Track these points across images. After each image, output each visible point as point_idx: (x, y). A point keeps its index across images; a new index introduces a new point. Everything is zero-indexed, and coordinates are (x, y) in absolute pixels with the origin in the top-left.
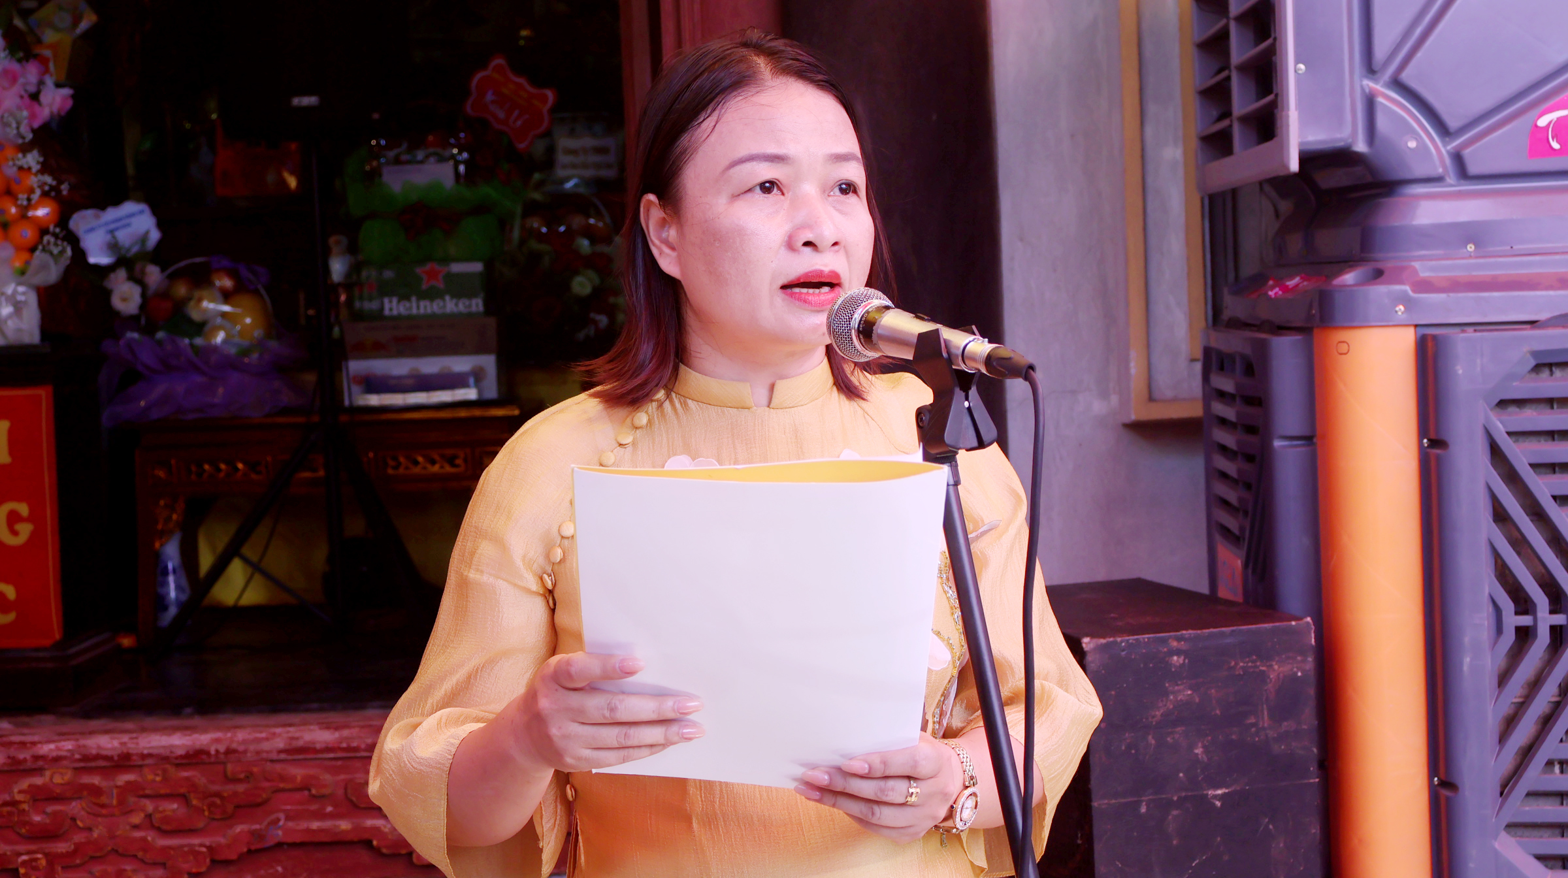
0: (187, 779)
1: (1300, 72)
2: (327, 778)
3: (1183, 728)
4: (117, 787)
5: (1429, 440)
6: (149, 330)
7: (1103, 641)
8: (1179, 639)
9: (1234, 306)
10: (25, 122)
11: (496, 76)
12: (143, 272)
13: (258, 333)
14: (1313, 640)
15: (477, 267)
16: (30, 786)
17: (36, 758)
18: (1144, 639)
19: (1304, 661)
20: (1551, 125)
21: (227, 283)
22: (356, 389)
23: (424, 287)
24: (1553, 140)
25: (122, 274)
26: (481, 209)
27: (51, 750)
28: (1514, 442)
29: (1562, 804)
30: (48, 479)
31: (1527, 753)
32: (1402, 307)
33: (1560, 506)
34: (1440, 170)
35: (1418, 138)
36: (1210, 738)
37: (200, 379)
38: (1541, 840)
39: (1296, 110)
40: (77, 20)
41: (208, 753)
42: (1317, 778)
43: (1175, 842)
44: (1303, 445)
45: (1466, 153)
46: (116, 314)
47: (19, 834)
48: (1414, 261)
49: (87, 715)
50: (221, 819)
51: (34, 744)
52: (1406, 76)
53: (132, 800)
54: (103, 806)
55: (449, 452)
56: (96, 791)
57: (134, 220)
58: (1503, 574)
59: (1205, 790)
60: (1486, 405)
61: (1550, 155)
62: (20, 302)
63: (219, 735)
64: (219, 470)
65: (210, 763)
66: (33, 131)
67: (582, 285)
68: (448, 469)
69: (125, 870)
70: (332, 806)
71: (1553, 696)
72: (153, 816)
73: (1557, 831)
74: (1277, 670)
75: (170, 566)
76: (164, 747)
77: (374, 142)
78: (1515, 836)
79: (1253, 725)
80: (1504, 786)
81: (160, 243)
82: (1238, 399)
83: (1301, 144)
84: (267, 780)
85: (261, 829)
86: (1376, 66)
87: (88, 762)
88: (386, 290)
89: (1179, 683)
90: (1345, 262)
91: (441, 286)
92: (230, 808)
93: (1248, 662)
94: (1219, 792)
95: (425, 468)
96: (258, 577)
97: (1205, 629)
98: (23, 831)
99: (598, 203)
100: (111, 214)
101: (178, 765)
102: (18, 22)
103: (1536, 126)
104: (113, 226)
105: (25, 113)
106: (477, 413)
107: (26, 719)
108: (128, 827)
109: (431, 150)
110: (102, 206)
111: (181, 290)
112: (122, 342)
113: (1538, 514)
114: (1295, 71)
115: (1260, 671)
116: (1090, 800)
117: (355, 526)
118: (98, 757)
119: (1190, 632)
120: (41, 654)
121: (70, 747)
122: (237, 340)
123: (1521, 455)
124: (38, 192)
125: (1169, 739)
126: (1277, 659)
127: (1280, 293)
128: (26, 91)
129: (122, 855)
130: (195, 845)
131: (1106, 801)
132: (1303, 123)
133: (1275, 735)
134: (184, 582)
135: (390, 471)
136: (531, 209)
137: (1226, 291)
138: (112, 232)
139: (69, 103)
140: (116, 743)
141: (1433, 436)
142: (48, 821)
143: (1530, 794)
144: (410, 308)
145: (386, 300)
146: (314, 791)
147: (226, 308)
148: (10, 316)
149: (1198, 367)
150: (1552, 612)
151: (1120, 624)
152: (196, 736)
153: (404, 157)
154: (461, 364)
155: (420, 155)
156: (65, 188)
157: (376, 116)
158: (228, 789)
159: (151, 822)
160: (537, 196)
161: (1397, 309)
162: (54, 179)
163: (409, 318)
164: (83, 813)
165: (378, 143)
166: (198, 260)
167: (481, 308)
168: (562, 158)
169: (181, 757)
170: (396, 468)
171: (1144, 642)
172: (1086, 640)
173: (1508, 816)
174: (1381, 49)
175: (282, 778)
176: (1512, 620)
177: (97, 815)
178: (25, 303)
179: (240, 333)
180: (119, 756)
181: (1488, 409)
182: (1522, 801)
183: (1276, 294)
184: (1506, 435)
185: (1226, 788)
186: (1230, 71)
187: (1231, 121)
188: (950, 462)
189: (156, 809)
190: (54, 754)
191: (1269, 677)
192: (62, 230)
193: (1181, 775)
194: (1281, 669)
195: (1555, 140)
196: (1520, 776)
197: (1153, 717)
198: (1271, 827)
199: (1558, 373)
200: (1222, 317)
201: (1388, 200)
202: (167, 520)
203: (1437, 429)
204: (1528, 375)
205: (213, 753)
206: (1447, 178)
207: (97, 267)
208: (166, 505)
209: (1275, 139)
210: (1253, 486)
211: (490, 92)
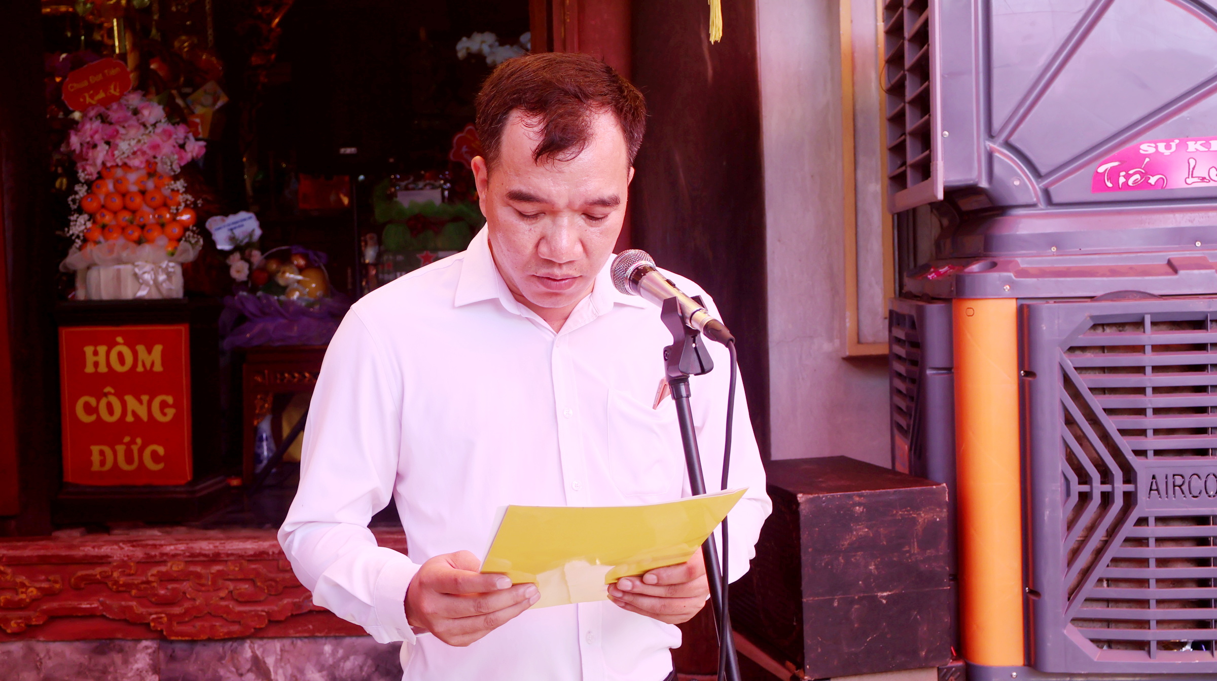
0: (254, 569)
1: (945, 136)
3: (862, 553)
4: (211, 573)
5: (1024, 372)
6: (253, 291)
7: (811, 496)
8: (860, 496)
9: (911, 285)
10: (176, 162)
11: (469, 136)
12: (250, 255)
13: (319, 293)
14: (947, 498)
16: (158, 572)
17: (162, 555)
18: (837, 495)
19: (941, 511)
20: (1107, 172)
21: (302, 262)
24: (1108, 181)
25: (237, 255)
26: (457, 219)
27: (171, 550)
28: (1079, 374)
29: (1108, 607)
30: (185, 381)
31: (1086, 573)
32: (1008, 287)
33: (1107, 415)
34: (1035, 200)
35: (1020, 179)
36: (879, 559)
37: (284, 321)
38: (1095, 629)
39: (942, 160)
40: (215, 101)
41: (268, 554)
42: (949, 586)
43: (856, 625)
44: (946, 373)
45: (1052, 189)
46: (234, 280)
47: (151, 601)
48: (1017, 257)
49: (207, 527)
50: (276, 595)
51: (161, 545)
52: (1013, 140)
53: (220, 582)
54: (203, 585)
56: (199, 576)
57: (244, 223)
58: (1071, 458)
59: (876, 592)
60: (1061, 350)
61: (1105, 191)
62: (171, 272)
64: (294, 377)
65: (269, 560)
66: (181, 167)
69: (215, 625)
71: (1103, 537)
72: (233, 593)
73: (1105, 624)
74: (923, 517)
75: (264, 436)
76: (240, 549)
77: (393, 177)
78: (1077, 626)
79: (908, 552)
80: (1071, 593)
81: (262, 237)
82: (907, 344)
83: (944, 182)
85: (299, 602)
86: (994, 132)
87: (194, 558)
88: (398, 267)
89: (860, 524)
90: (974, 257)
93: (904, 512)
94: (885, 594)
97: (877, 489)
98: (153, 600)
100: (232, 219)
101: (249, 561)
102: (180, 101)
103: (1097, 172)
104: (232, 226)
105: (176, 157)
107: (168, 529)
108: (218, 599)
109: (428, 181)
110: (226, 214)
111: (273, 266)
112: (236, 298)
113: (1094, 420)
114: (942, 135)
115: (913, 517)
116: (801, 597)
118: (200, 555)
119: (867, 491)
120: (178, 489)
121: (183, 548)
122: (306, 297)
123: (1082, 382)
124: (183, 205)
125: (853, 559)
126: (923, 509)
127: (935, 276)
128: (177, 143)
129: (214, 616)
130: (258, 611)
131: (811, 598)
132: (946, 169)
133: (922, 558)
134: (273, 446)
137: (905, 274)
138: (231, 230)
139: (204, 151)
140: (211, 546)
141: (1026, 369)
142: (168, 594)
143: (1087, 600)
147: (299, 277)
148: (164, 281)
149: (887, 321)
150: (1103, 483)
151: (823, 485)
152: (261, 543)
153: (411, 186)
155: (421, 184)
156: (200, 202)
157: (391, 160)
158: (280, 576)
159: (232, 595)
161: (1005, 288)
162: (193, 197)
164: (190, 589)
165: (395, 177)
166: (284, 248)
169: (251, 556)
171: (838, 497)
172: (800, 495)
173: (1073, 613)
174: (997, 124)
176: (1077, 488)
177: (200, 591)
178: (174, 272)
179: (308, 293)
180: (213, 554)
181: (1062, 353)
182: (1083, 603)
183: (932, 277)
184: (1073, 369)
185: (890, 592)
186: (905, 136)
187: (906, 167)
188: (684, 383)
189: (235, 588)
190: (173, 552)
191: (918, 521)
192: (197, 229)
193: (860, 582)
194: (926, 516)
195: (1109, 181)
196: (1082, 587)
197: (843, 545)
198: (918, 617)
199: (1108, 330)
200: (904, 291)
201: (1001, 218)
202: (262, 407)
203: (1029, 364)
204: (1088, 331)
205: (271, 553)
206: (1039, 205)
207: (222, 252)
208: (261, 398)
209: (929, 179)
210: (915, 398)
211: (465, 147)
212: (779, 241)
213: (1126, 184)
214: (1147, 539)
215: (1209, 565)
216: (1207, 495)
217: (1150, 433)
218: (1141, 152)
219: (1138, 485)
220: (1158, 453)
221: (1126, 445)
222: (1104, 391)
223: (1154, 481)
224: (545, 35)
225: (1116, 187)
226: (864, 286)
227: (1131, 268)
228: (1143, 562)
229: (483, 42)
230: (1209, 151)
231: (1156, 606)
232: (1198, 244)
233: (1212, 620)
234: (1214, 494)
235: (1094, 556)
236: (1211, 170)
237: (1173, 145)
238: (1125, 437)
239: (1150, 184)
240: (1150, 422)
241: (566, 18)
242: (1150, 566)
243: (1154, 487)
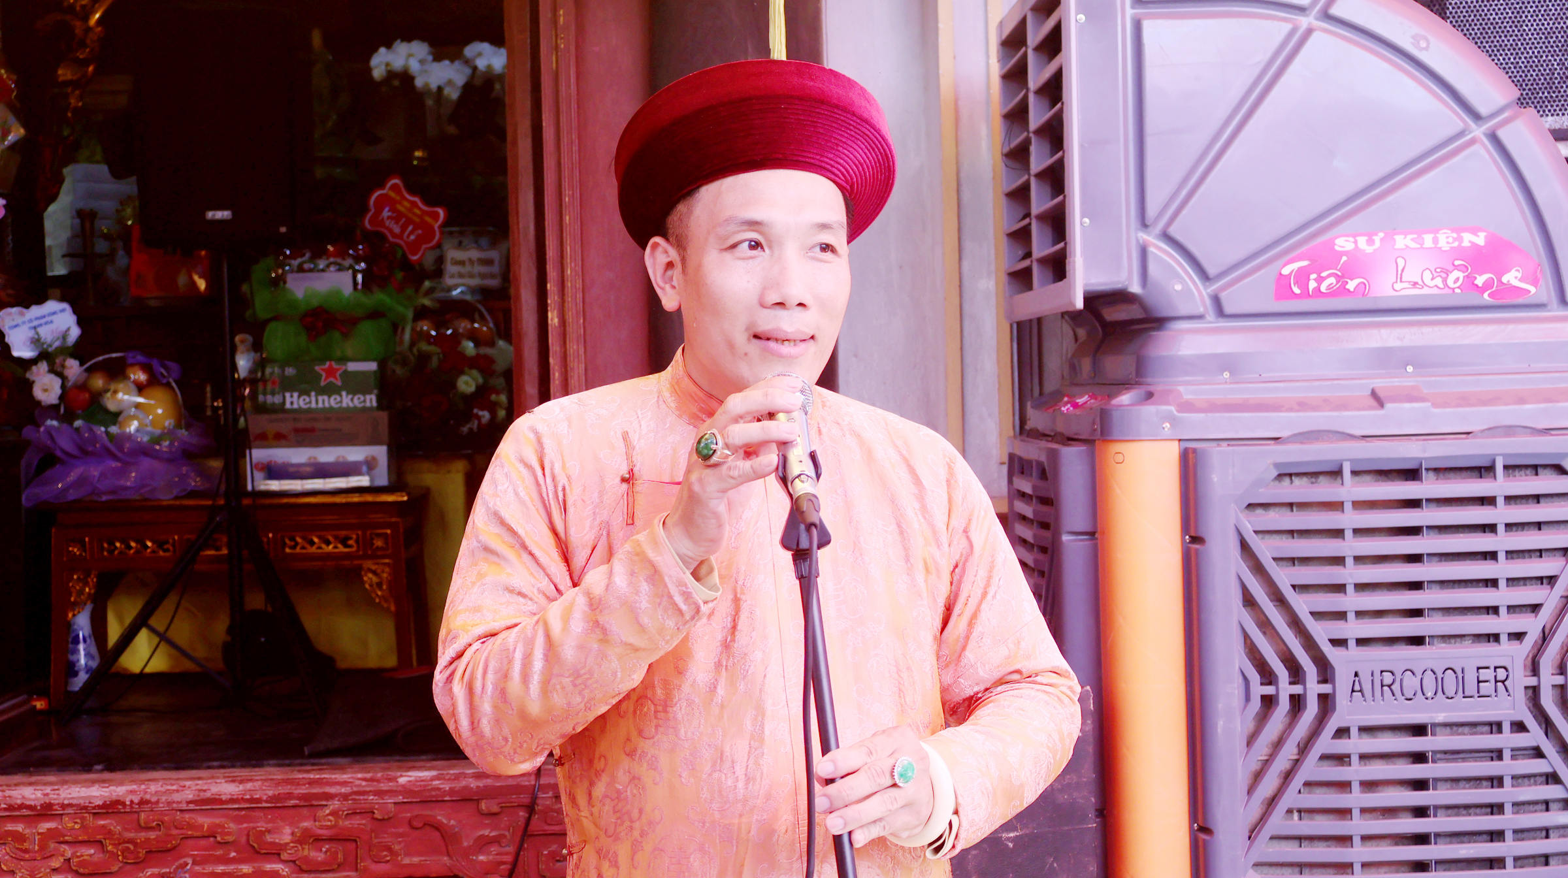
0: (103, 826)
1: (1086, 225)
2: (232, 826)
4: (39, 834)
5: (1189, 537)
6: (68, 418)
9: (1037, 419)
11: (392, 194)
12: (63, 366)
13: (169, 423)
14: (1092, 705)
15: (372, 366)
20: (1293, 273)
21: (142, 377)
22: (258, 475)
23: (323, 384)
24: (1295, 286)
25: (43, 366)
26: (375, 314)
28: (1259, 538)
29: (1300, 846)
32: (1168, 425)
33: (1297, 593)
34: (1202, 309)
35: (1183, 282)
37: (115, 464)
38: (1283, 876)
39: (1081, 256)
41: (123, 804)
42: (1094, 823)
43: (974, 877)
44: (1087, 540)
45: (1223, 296)
46: (39, 403)
48: (1180, 385)
50: (134, 863)
52: (1173, 231)
53: (52, 845)
54: (26, 851)
55: (344, 533)
56: (19, 838)
57: (53, 318)
58: (1251, 650)
60: (1237, 508)
61: (1292, 298)
63: (134, 787)
64: (130, 547)
65: (125, 812)
67: (467, 383)
68: (341, 549)
70: (235, 852)
71: (1293, 754)
72: (71, 861)
73: (1298, 869)
75: (81, 635)
76: (83, 798)
77: (281, 253)
78: (1261, 873)
80: (1252, 831)
81: (79, 340)
82: (1034, 499)
83: (1085, 285)
84: (176, 828)
85: (170, 873)
86: (1148, 221)
87: (13, 811)
88: (288, 385)
90: (1123, 385)
91: (339, 383)
92: (142, 853)
94: (1012, 835)
95: (319, 548)
96: (163, 647)
99: (483, 310)
100: (35, 311)
101: (95, 814)
103: (1281, 274)
104: (35, 323)
106: (369, 498)
108: (47, 871)
109: (332, 260)
110: (26, 304)
111: (98, 382)
112: (42, 429)
113: (1280, 600)
114: (1081, 224)
117: (256, 601)
118: (22, 806)
122: (150, 429)
123: (1265, 550)
127: (1071, 408)
132: (1087, 267)
133: (1059, 787)
134: (94, 650)
135: (288, 550)
136: (421, 314)
137: (1029, 404)
138: (35, 328)
140: (39, 794)
141: (1193, 534)
143: (1272, 838)
144: (310, 402)
145: (288, 395)
146: (219, 839)
147: (141, 400)
149: (1005, 468)
150: (1291, 683)
152: (113, 788)
153: (307, 266)
154: (355, 454)
155: (322, 264)
157: (283, 230)
158: (143, 835)
159: (70, 866)
160: (426, 302)
161: (1164, 426)
163: (309, 411)
164: (8, 858)
165: (284, 253)
166: (115, 355)
167: (375, 404)
168: (450, 269)
169: (99, 807)
170: (294, 547)
173: (1255, 857)
174: (1152, 210)
175: (191, 826)
176: (1259, 690)
177: (20, 860)
179: (152, 422)
180: (42, 805)
181: (1239, 511)
182: (1267, 844)
183: (1068, 409)
184: (1253, 533)
185: (1018, 831)
186: (1031, 219)
187: (1032, 261)
189: (74, 854)
196: (1266, 821)
198: (1055, 865)
199: (1297, 481)
200: (1027, 427)
201: (1158, 333)
202: (81, 592)
203: (1196, 527)
204: (1272, 483)
205: (128, 803)
206: (1207, 316)
207: (20, 361)
208: (78, 578)
209: (1065, 280)
210: (1046, 574)
211: (387, 209)
212: (856, 356)
213: (1318, 289)
214: (1349, 756)
215: (1427, 789)
216: (1423, 697)
217: (1351, 616)
218: (1337, 248)
219: (1337, 685)
220: (1361, 642)
221: (1321, 632)
222: (1293, 561)
223: (1357, 679)
224: (528, 66)
225: (1306, 294)
226: (972, 419)
227: (1325, 400)
228: (1343, 786)
229: (410, 55)
230: (1422, 248)
231: (1362, 845)
232: (1410, 369)
233: (1431, 861)
234: (1432, 696)
235: (1282, 780)
236: (1424, 273)
237: (1377, 239)
238: (1319, 622)
239: (1348, 290)
240: (1351, 601)
241: (559, 42)
242: (1353, 791)
243: (1357, 687)
